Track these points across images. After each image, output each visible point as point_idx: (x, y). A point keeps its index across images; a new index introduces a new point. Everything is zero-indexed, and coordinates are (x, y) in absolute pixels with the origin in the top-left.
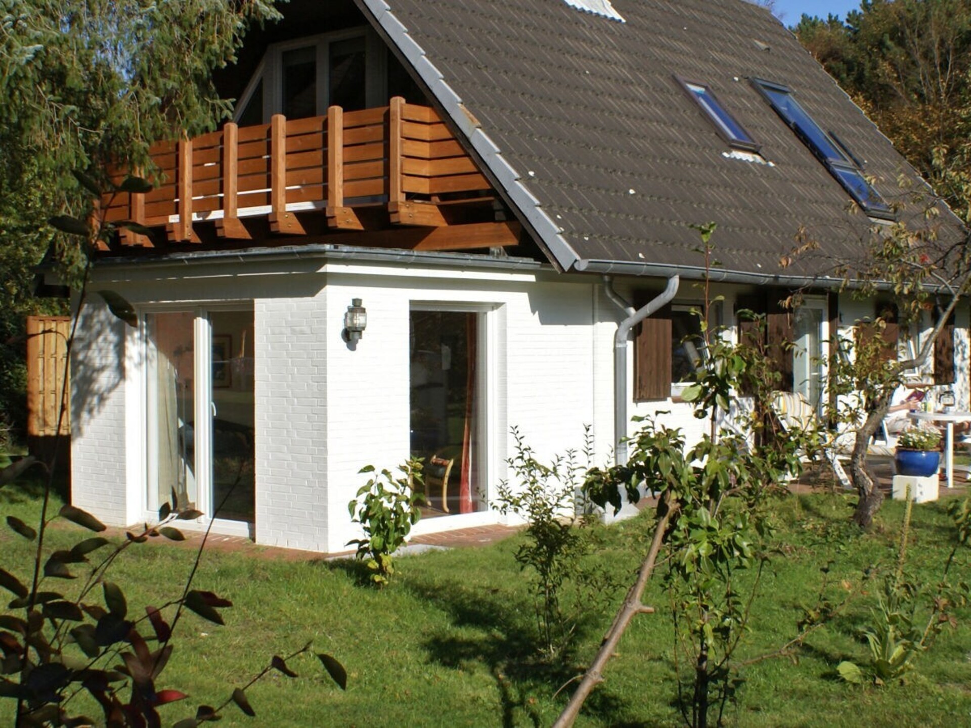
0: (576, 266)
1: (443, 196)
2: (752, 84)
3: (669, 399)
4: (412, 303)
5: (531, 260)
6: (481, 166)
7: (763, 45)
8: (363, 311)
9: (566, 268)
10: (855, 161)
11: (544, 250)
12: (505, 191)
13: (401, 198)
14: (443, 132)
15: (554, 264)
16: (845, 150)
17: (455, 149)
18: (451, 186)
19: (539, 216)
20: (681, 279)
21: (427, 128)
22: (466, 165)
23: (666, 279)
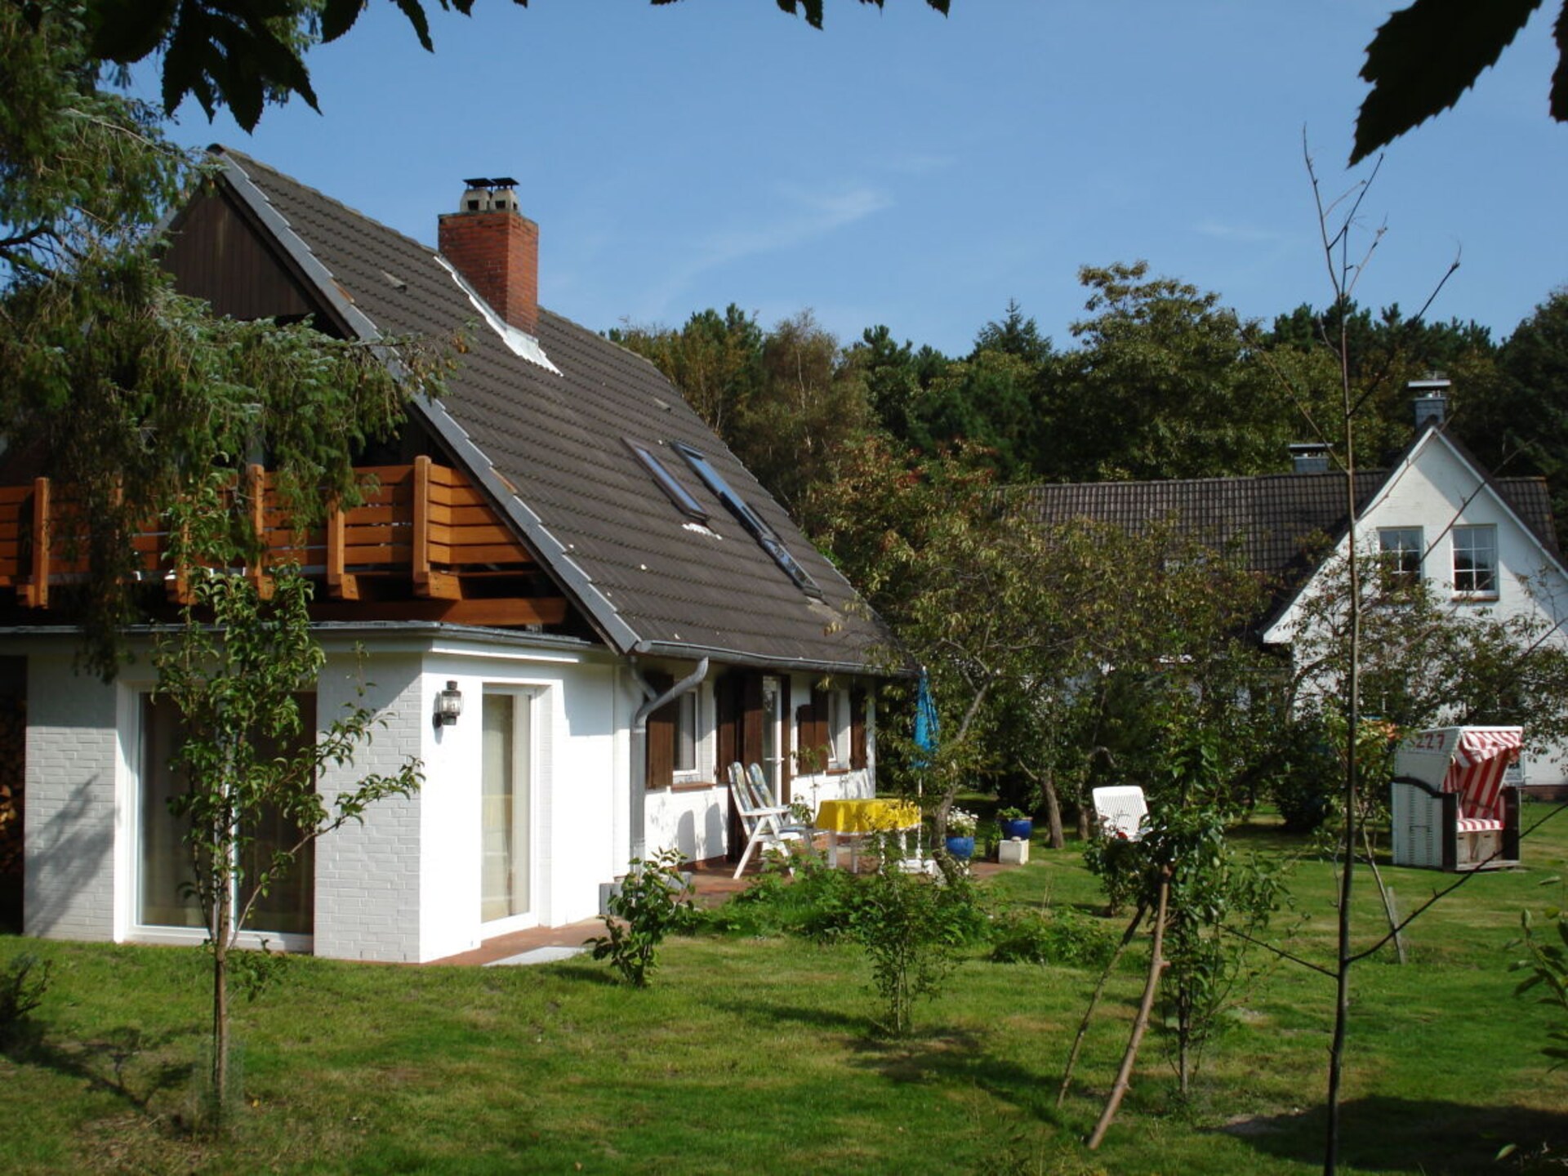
0: (637, 648)
1: (463, 567)
2: (674, 448)
3: (669, 788)
4: (486, 685)
5: (577, 640)
6: (518, 536)
7: (664, 405)
8: (459, 694)
9: (626, 649)
10: (775, 534)
11: (598, 630)
12: (550, 566)
13: (427, 568)
14: (465, 496)
15: (611, 645)
16: (765, 522)
17: (481, 516)
18: (477, 556)
19: (591, 593)
20: (710, 662)
21: (448, 491)
22: (495, 534)
23: (694, 662)
